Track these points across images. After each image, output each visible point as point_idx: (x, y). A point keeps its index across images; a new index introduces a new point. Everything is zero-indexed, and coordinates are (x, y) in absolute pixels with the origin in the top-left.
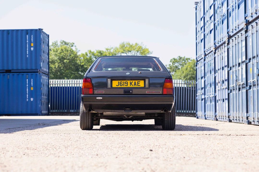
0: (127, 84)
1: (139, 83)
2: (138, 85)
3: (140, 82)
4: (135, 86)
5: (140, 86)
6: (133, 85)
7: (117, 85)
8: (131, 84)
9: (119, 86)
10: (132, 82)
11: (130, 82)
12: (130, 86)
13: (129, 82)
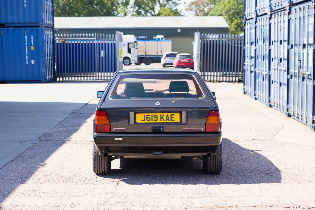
0: (157, 118)
1: (172, 116)
2: (171, 120)
3: (174, 115)
4: (168, 120)
5: (174, 120)
6: (165, 119)
7: (142, 120)
8: (162, 117)
9: (146, 121)
10: (164, 115)
11: (161, 115)
12: (161, 120)
13: (159, 115)
